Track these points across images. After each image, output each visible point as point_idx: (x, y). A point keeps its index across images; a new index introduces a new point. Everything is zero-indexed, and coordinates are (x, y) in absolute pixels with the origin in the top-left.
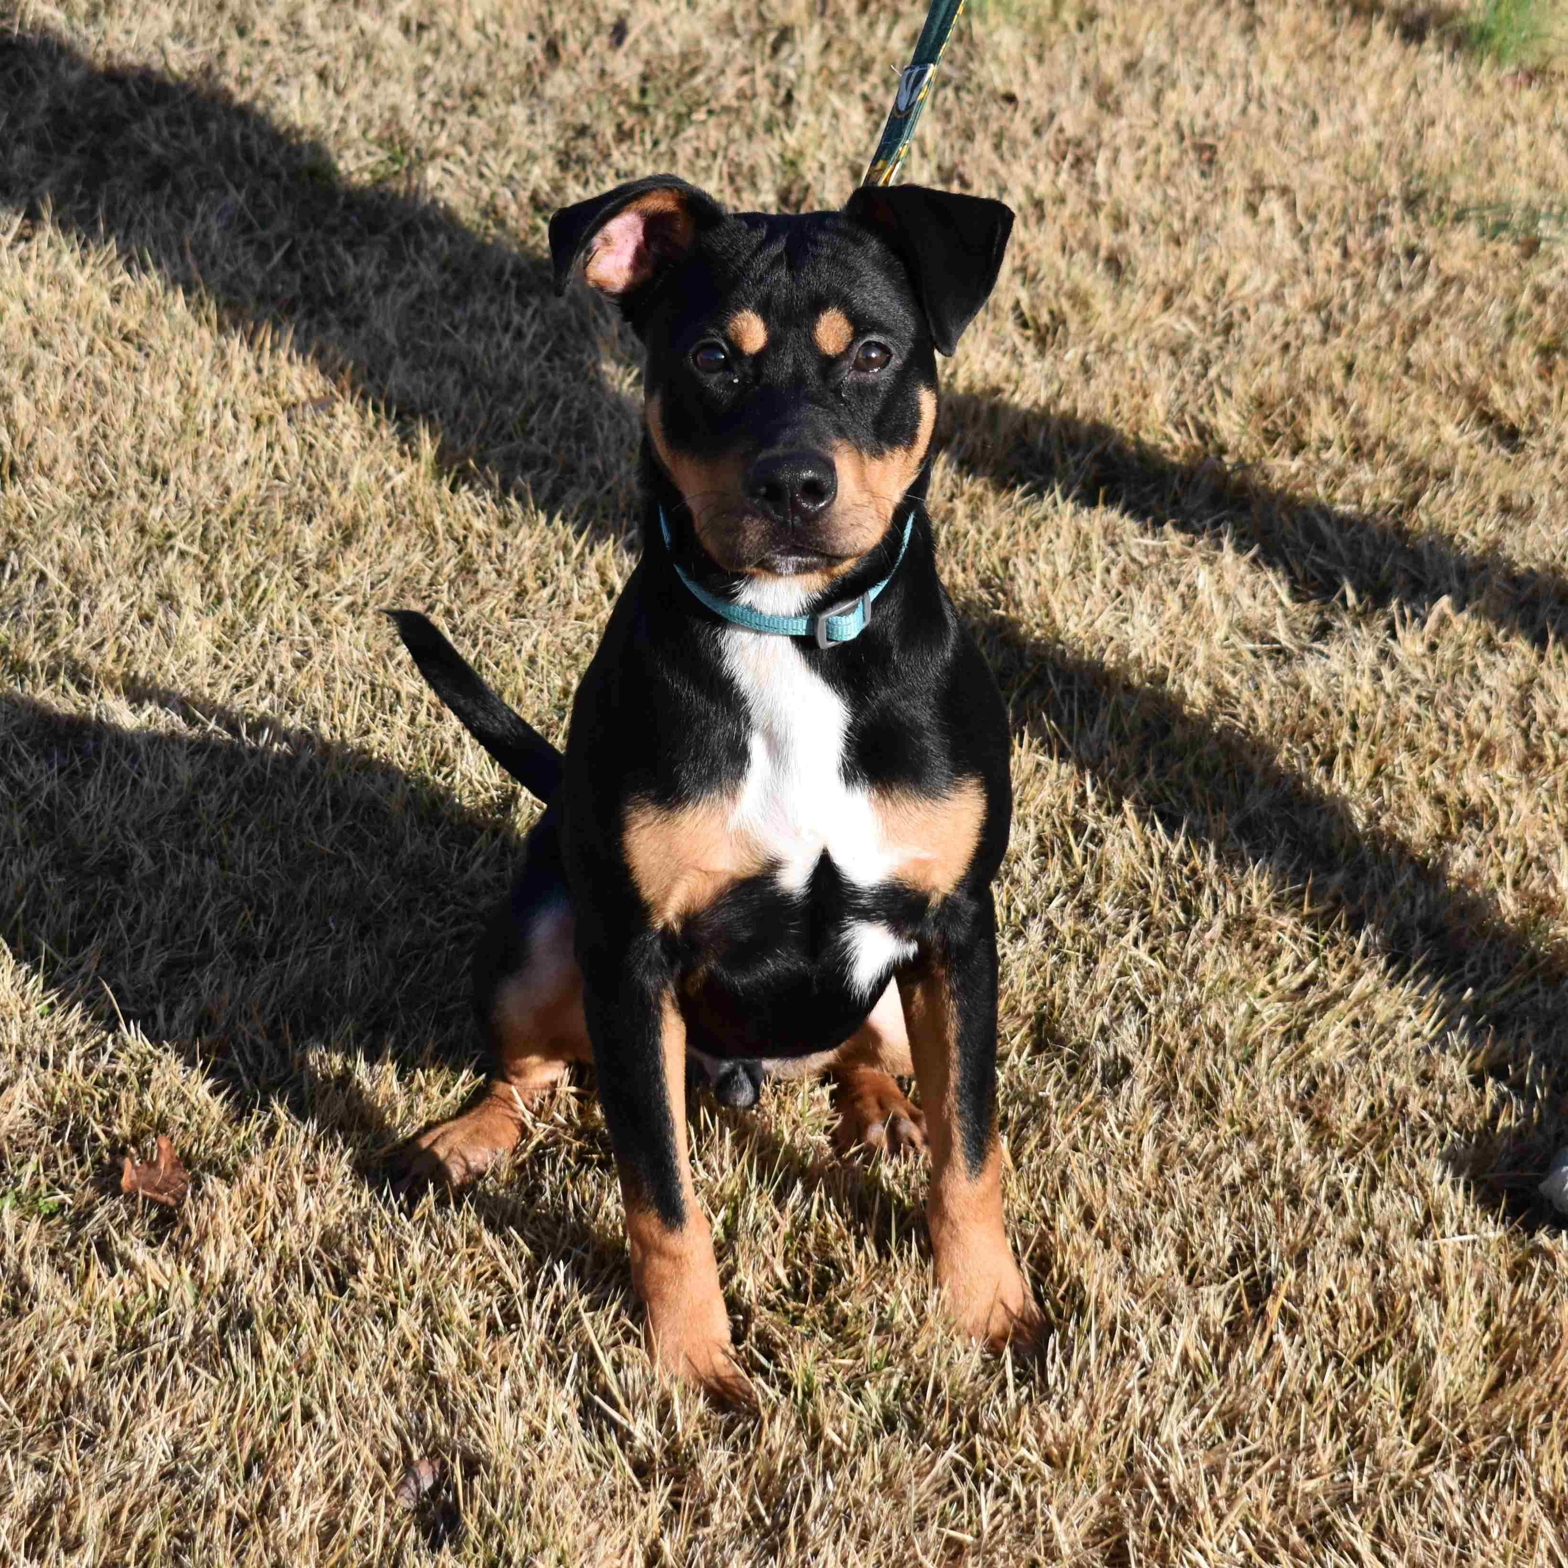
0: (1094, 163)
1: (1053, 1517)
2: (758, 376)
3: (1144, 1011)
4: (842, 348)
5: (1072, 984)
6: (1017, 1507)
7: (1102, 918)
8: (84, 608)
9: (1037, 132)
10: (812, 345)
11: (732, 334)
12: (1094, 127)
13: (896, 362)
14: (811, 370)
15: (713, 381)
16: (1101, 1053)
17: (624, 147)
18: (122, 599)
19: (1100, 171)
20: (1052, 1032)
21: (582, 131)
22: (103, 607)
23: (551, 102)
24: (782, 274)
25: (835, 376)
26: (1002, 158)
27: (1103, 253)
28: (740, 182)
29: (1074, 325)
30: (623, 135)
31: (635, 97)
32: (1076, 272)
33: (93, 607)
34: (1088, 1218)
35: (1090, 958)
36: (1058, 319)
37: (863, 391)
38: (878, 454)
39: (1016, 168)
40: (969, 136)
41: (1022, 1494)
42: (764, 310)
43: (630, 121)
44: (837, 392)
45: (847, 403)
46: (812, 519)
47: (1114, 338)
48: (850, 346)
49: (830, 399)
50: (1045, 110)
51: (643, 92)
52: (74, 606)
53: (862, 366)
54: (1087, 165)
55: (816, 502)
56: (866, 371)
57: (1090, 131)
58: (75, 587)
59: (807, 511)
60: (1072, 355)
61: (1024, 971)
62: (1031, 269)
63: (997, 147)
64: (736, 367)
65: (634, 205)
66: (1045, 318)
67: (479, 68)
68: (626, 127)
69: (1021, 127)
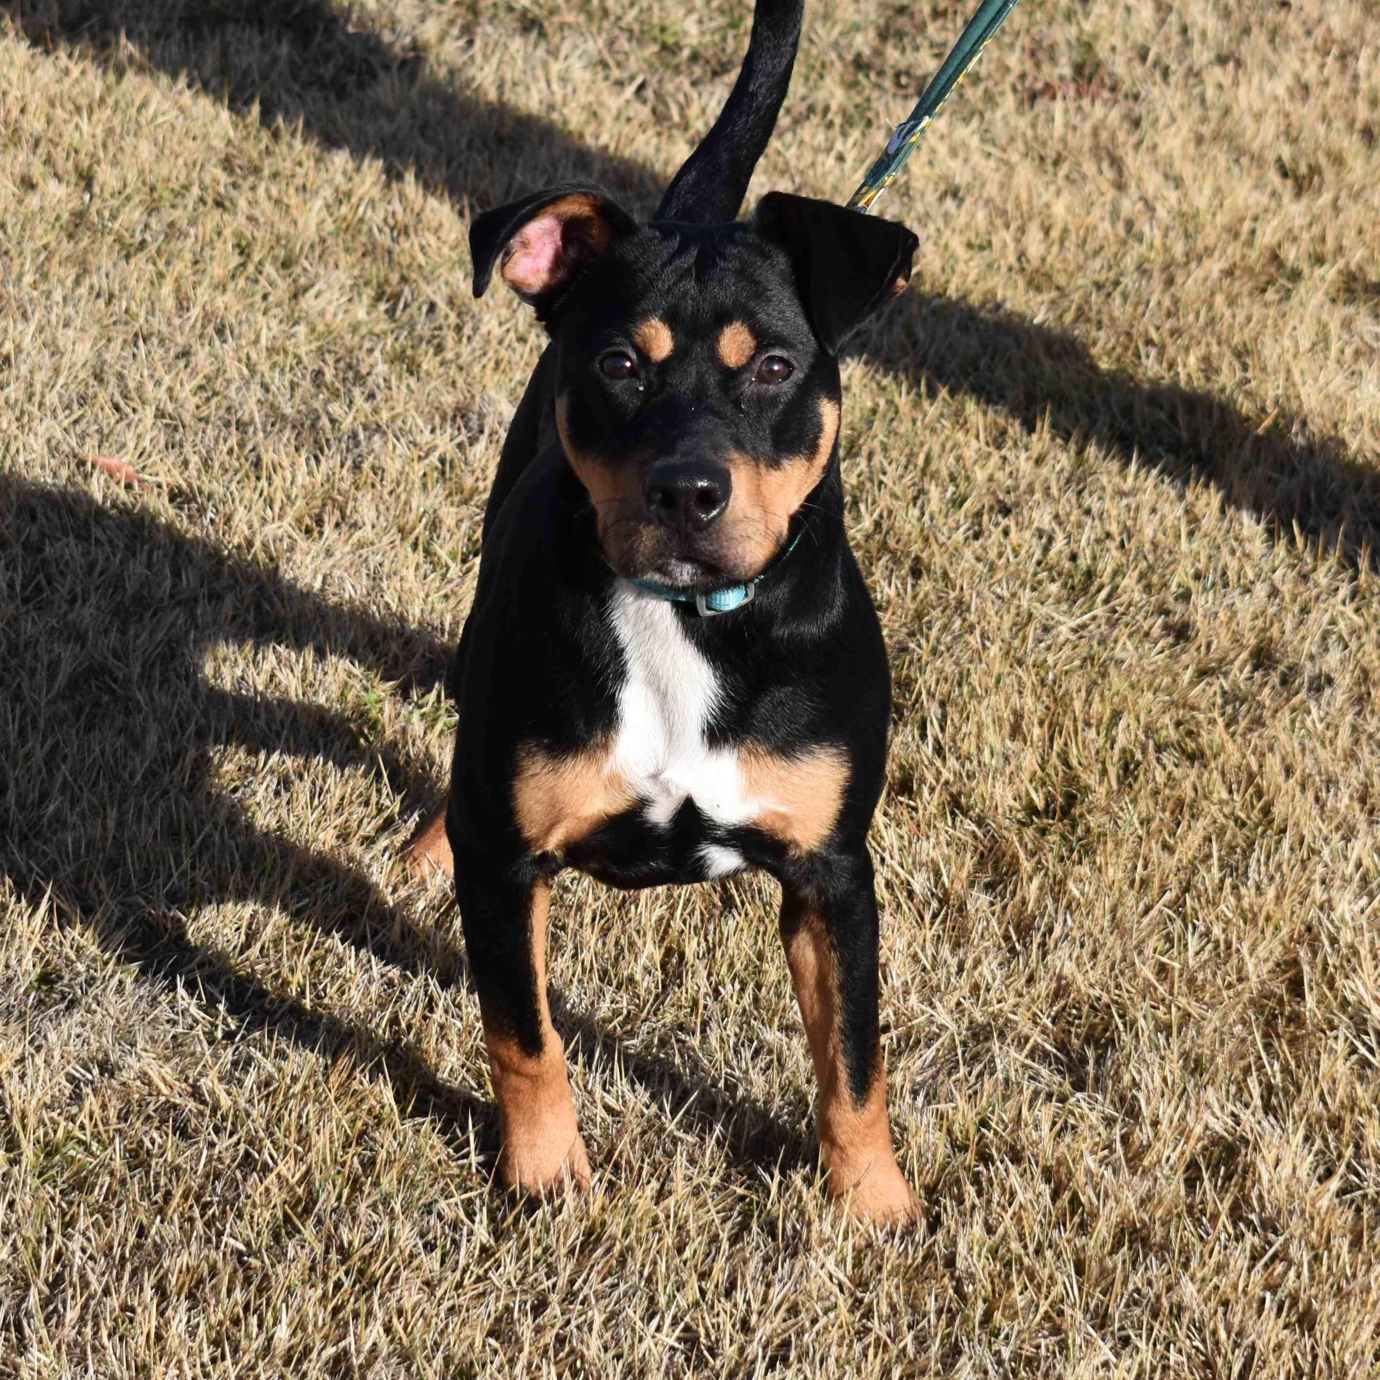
0: (1357, 59)
1: (1245, 951)
2: (663, 385)
3: (1346, 647)
4: (744, 361)
5: (1289, 626)
6: (1217, 947)
7: (1316, 585)
8: (467, 331)
9: (1309, 33)
10: (714, 358)
12: (1358, 30)
14: (712, 380)
15: (618, 386)
16: (1309, 670)
17: (939, 23)
18: (501, 324)
19: (1362, 65)
20: (1270, 657)
22: (484, 329)
24: (690, 286)
25: (735, 388)
26: (1275, 50)
27: (1358, 125)
28: (1041, 55)
29: (1329, 175)
32: (1333, 135)
33: (475, 329)
34: (1289, 771)
35: (1305, 610)
36: (1314, 170)
37: (763, 403)
38: (775, 464)
39: (1286, 57)
40: (1246, 31)
41: (1222, 938)
42: (672, 319)
44: (737, 403)
45: (747, 414)
46: (703, 528)
47: (1363, 188)
49: (729, 409)
50: (1315, 15)
52: (459, 329)
53: (765, 378)
54: (1350, 60)
56: (768, 383)
57: (1355, 34)
58: (459, 315)
59: (700, 519)
60: (1326, 198)
61: (1249, 617)
62: (1294, 133)
63: (1272, 41)
64: (642, 374)
65: (550, 209)
66: (1303, 169)
69: (1294, 27)
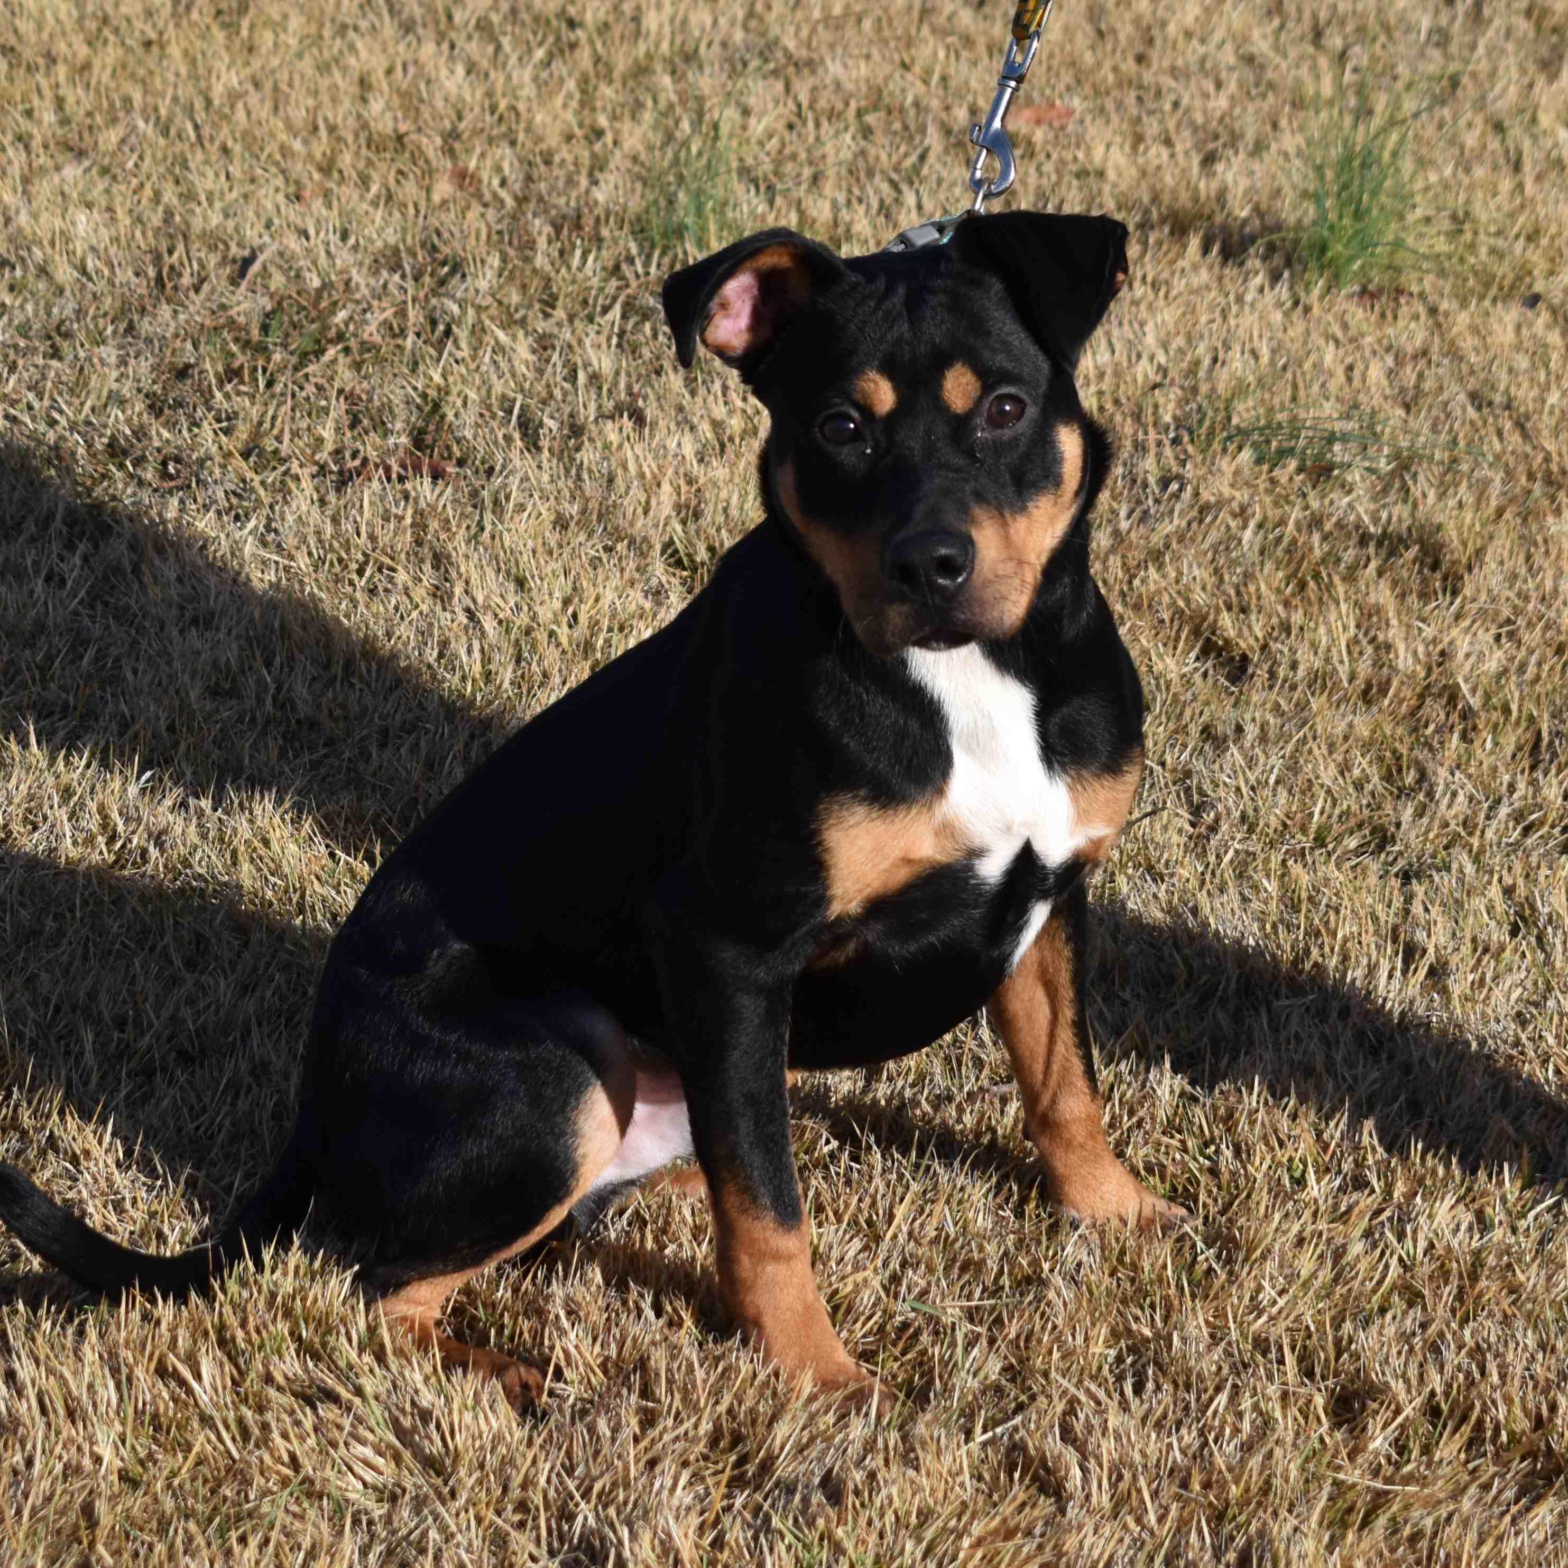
2: (891, 444)
4: (971, 404)
11: (858, 397)
13: (1032, 411)
15: (844, 453)
21: (182, 373)
23: (149, 341)
24: (904, 329)
25: (967, 436)
30: (232, 374)
31: (255, 333)
37: (1000, 449)
38: (1020, 509)
43: (241, 359)
44: (971, 452)
45: (983, 462)
46: (952, 597)
48: (979, 400)
49: (963, 461)
51: (265, 329)
55: (954, 578)
56: (1001, 427)
59: (943, 588)
65: (748, 264)
67: (65, 308)
68: (236, 364)
